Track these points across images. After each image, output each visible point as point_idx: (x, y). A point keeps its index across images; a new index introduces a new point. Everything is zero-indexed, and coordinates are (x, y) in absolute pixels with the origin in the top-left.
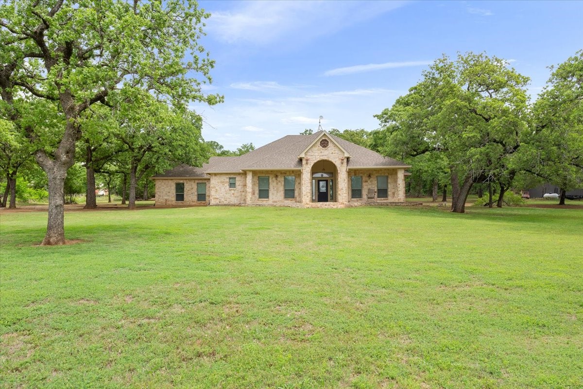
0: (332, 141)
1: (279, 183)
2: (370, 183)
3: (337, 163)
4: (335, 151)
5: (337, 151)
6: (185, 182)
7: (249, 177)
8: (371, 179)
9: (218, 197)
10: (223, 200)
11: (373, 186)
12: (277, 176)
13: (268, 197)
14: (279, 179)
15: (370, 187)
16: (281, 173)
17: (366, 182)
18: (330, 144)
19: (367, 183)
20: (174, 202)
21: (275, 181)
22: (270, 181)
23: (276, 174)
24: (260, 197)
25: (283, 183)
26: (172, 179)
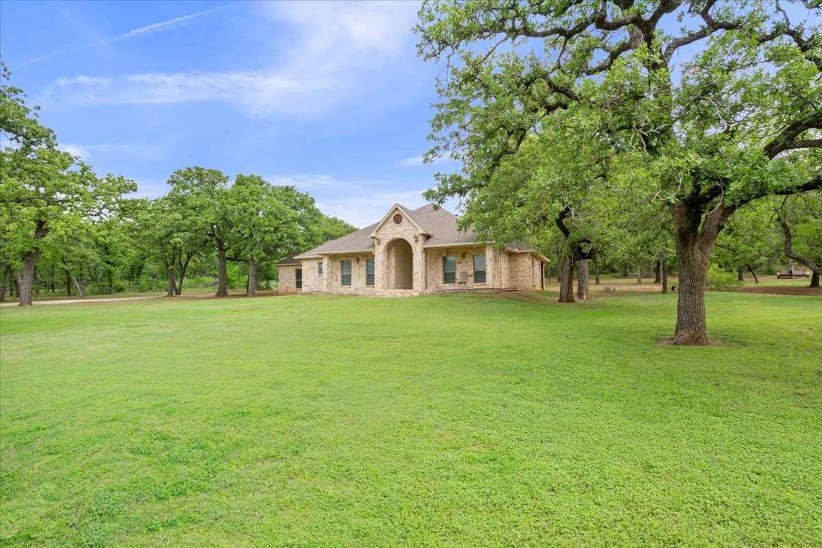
0: (405, 216)
1: (361, 268)
2: (465, 265)
3: (411, 241)
4: (409, 227)
5: (411, 227)
7: (325, 262)
8: (466, 259)
9: (308, 284)
10: (313, 287)
11: (469, 268)
12: (358, 260)
13: (350, 284)
14: (361, 262)
15: (464, 269)
16: (363, 256)
17: (460, 263)
18: (404, 220)
19: (461, 265)
20: (294, 289)
21: (357, 265)
22: (352, 265)
23: (358, 257)
24: (343, 284)
25: (365, 268)
26: (292, 266)
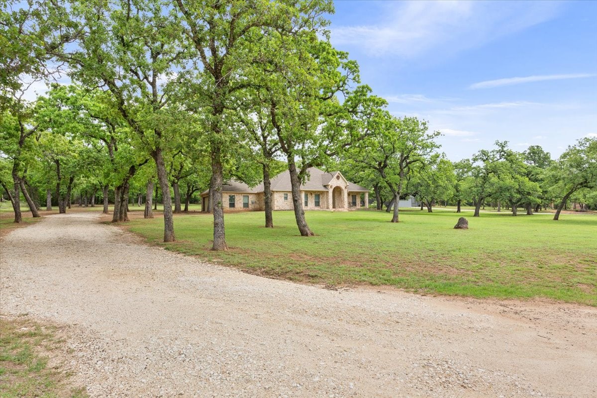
3: (343, 188)
5: (343, 182)
6: (235, 195)
10: (281, 207)
13: (307, 206)
16: (314, 192)
18: (340, 178)
20: (229, 209)
21: (311, 196)
22: (308, 196)
25: (315, 198)
26: (227, 193)
